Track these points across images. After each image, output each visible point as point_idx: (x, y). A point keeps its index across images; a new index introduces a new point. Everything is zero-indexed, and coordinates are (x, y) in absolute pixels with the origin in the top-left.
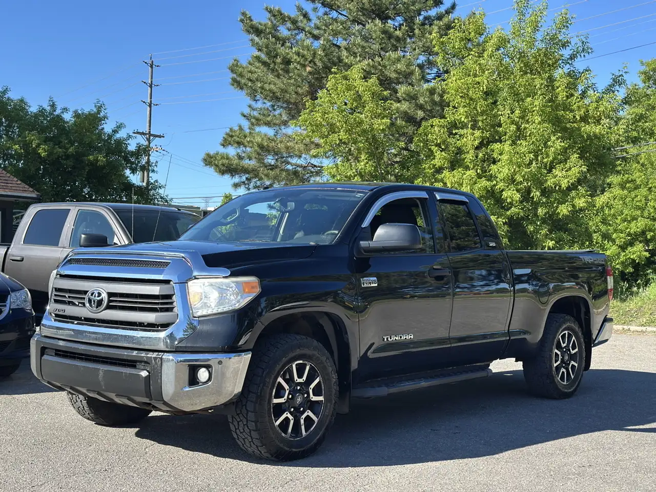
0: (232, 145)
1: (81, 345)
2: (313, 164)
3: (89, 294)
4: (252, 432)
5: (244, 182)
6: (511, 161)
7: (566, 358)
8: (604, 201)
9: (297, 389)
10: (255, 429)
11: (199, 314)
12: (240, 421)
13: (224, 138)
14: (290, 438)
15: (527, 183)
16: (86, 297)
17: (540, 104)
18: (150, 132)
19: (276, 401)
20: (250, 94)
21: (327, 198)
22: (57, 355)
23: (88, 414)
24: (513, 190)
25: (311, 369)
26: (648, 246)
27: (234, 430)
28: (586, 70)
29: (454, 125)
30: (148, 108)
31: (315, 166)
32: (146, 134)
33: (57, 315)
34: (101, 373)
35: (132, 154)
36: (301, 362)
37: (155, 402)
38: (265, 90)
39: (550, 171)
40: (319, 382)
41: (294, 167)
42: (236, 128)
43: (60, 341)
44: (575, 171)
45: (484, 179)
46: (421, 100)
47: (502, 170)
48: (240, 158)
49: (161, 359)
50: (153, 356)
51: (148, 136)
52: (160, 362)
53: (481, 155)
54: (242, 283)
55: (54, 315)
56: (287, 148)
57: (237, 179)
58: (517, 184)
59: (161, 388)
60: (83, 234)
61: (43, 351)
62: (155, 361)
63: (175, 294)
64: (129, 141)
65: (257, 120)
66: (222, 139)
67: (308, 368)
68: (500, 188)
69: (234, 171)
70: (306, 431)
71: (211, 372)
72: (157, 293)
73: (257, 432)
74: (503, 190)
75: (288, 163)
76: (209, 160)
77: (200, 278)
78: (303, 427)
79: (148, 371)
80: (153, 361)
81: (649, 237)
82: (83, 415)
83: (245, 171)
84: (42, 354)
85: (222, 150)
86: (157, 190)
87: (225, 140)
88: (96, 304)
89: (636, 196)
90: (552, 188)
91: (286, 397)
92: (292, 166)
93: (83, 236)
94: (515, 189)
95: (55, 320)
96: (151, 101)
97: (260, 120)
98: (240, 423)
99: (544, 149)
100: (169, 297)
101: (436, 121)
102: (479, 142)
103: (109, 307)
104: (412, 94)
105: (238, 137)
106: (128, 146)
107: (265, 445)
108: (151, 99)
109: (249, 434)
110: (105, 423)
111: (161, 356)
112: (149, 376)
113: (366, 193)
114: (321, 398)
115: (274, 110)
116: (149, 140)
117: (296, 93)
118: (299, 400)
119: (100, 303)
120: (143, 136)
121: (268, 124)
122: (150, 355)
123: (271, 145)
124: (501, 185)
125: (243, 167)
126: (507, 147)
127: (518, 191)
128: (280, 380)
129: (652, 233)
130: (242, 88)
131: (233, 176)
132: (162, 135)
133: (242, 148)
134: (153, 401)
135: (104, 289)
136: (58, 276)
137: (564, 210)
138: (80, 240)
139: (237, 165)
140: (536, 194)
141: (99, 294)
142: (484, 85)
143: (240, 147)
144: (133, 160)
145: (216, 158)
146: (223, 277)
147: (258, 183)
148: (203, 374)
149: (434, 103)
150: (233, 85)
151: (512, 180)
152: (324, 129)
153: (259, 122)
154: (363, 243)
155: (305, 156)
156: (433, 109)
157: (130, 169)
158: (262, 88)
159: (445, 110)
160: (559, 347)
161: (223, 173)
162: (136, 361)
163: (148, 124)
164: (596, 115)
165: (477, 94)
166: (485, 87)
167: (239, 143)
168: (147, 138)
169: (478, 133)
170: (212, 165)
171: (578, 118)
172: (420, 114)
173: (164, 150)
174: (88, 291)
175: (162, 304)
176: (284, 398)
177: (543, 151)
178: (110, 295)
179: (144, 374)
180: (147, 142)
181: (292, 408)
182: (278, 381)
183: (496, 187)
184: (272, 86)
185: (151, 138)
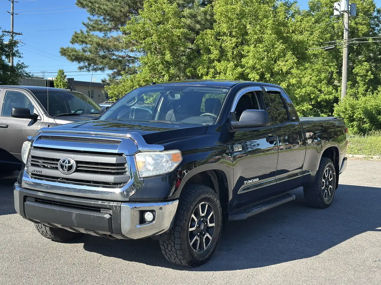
0: (78, 43)
1: (57, 196)
2: (129, 56)
3: (61, 161)
4: (178, 251)
5: (86, 66)
6: (254, 57)
7: (327, 183)
8: (307, 80)
9: (201, 220)
10: (180, 249)
11: (144, 176)
12: (169, 244)
13: (72, 38)
14: (198, 252)
15: (263, 70)
16: (59, 163)
17: (271, 23)
18: (13, 31)
19: (191, 230)
20: (90, 11)
21: (199, 91)
22: (36, 201)
23: (50, 235)
24: (255, 74)
25: (209, 206)
26: (311, 102)
27: (164, 249)
28: (295, 2)
29: (219, 34)
30: (12, 16)
31: (131, 57)
32: (10, 32)
33: (32, 174)
34: (74, 216)
35: (6, 46)
36: (203, 203)
37: (115, 234)
38: (101, 9)
39: (275, 62)
40: (213, 214)
41: (117, 57)
42: (79, 32)
43: (39, 193)
44: (290, 61)
45: (239, 67)
46: (199, 18)
47: (249, 61)
48: (84, 51)
49: (120, 207)
50: (114, 205)
51: (12, 33)
52: (119, 209)
53: (235, 52)
54: (172, 155)
55: (31, 174)
56: (115, 45)
57: (82, 64)
58: (256, 70)
59: (121, 226)
60: (14, 108)
61: (25, 198)
62: (115, 208)
63: (127, 163)
64: (3, 38)
65: (93, 27)
66: (71, 39)
67: (207, 206)
68: (247, 72)
69: (80, 59)
70: (206, 247)
71: (154, 215)
72: (115, 162)
73: (181, 251)
74: (248, 74)
75: (114, 55)
76: (64, 52)
77: (143, 152)
78: (204, 244)
79: (110, 214)
80: (114, 208)
81: (312, 97)
82: (46, 236)
83: (87, 59)
84: (25, 200)
85: (71, 46)
86: (23, 69)
87: (73, 39)
88: (67, 168)
89: (305, 74)
90: (277, 72)
91: (196, 227)
92: (116, 56)
93: (14, 109)
94: (256, 73)
95: (31, 177)
96: (13, 12)
97: (95, 27)
98: (168, 245)
99: (272, 49)
100: (123, 164)
101: (209, 31)
102: (234, 45)
103: (77, 171)
104: (193, 14)
105: (82, 38)
106: (3, 40)
107: (186, 259)
108: (13, 10)
109: (175, 252)
110: (61, 241)
111: (120, 205)
112: (111, 218)
113: (229, 89)
114: (213, 225)
115: (105, 21)
116: (12, 36)
117: (121, 11)
118: (202, 227)
119: (70, 168)
120: (9, 34)
121: (100, 30)
122: (112, 204)
123: (104, 43)
124: (248, 71)
125: (86, 57)
126: (252, 47)
127: (257, 73)
128: (193, 216)
129: (314, 95)
130: (83, 7)
131: (80, 62)
132: (21, 33)
133: (84, 45)
134: (114, 234)
135: (73, 159)
136: (33, 147)
137: (284, 86)
138: (12, 112)
139: (82, 55)
140: (268, 76)
141: (69, 162)
142: (238, 10)
143: (83, 44)
144: (6, 49)
145: (68, 51)
146: (160, 151)
147: (95, 67)
148: (148, 216)
149: (206, 20)
150: (78, 5)
151: (253, 68)
152: (141, 35)
153: (94, 28)
154: (233, 123)
155: (125, 51)
156: (206, 24)
157: (5, 56)
158: (99, 7)
159: (214, 25)
160: (324, 178)
161: (72, 60)
162: (100, 208)
163: (11, 26)
164: (300, 30)
165: (233, 15)
166: (238, 12)
167: (82, 42)
168: (11, 35)
169: (234, 40)
170: (66, 55)
171: (291, 31)
172: (198, 26)
173: (22, 43)
174: (60, 159)
175: (117, 169)
176: (195, 227)
177: (271, 50)
178: (77, 162)
179: (107, 216)
180: (11, 37)
181: (198, 233)
182: (192, 217)
183: (245, 71)
184: (105, 7)
185: (14, 35)
